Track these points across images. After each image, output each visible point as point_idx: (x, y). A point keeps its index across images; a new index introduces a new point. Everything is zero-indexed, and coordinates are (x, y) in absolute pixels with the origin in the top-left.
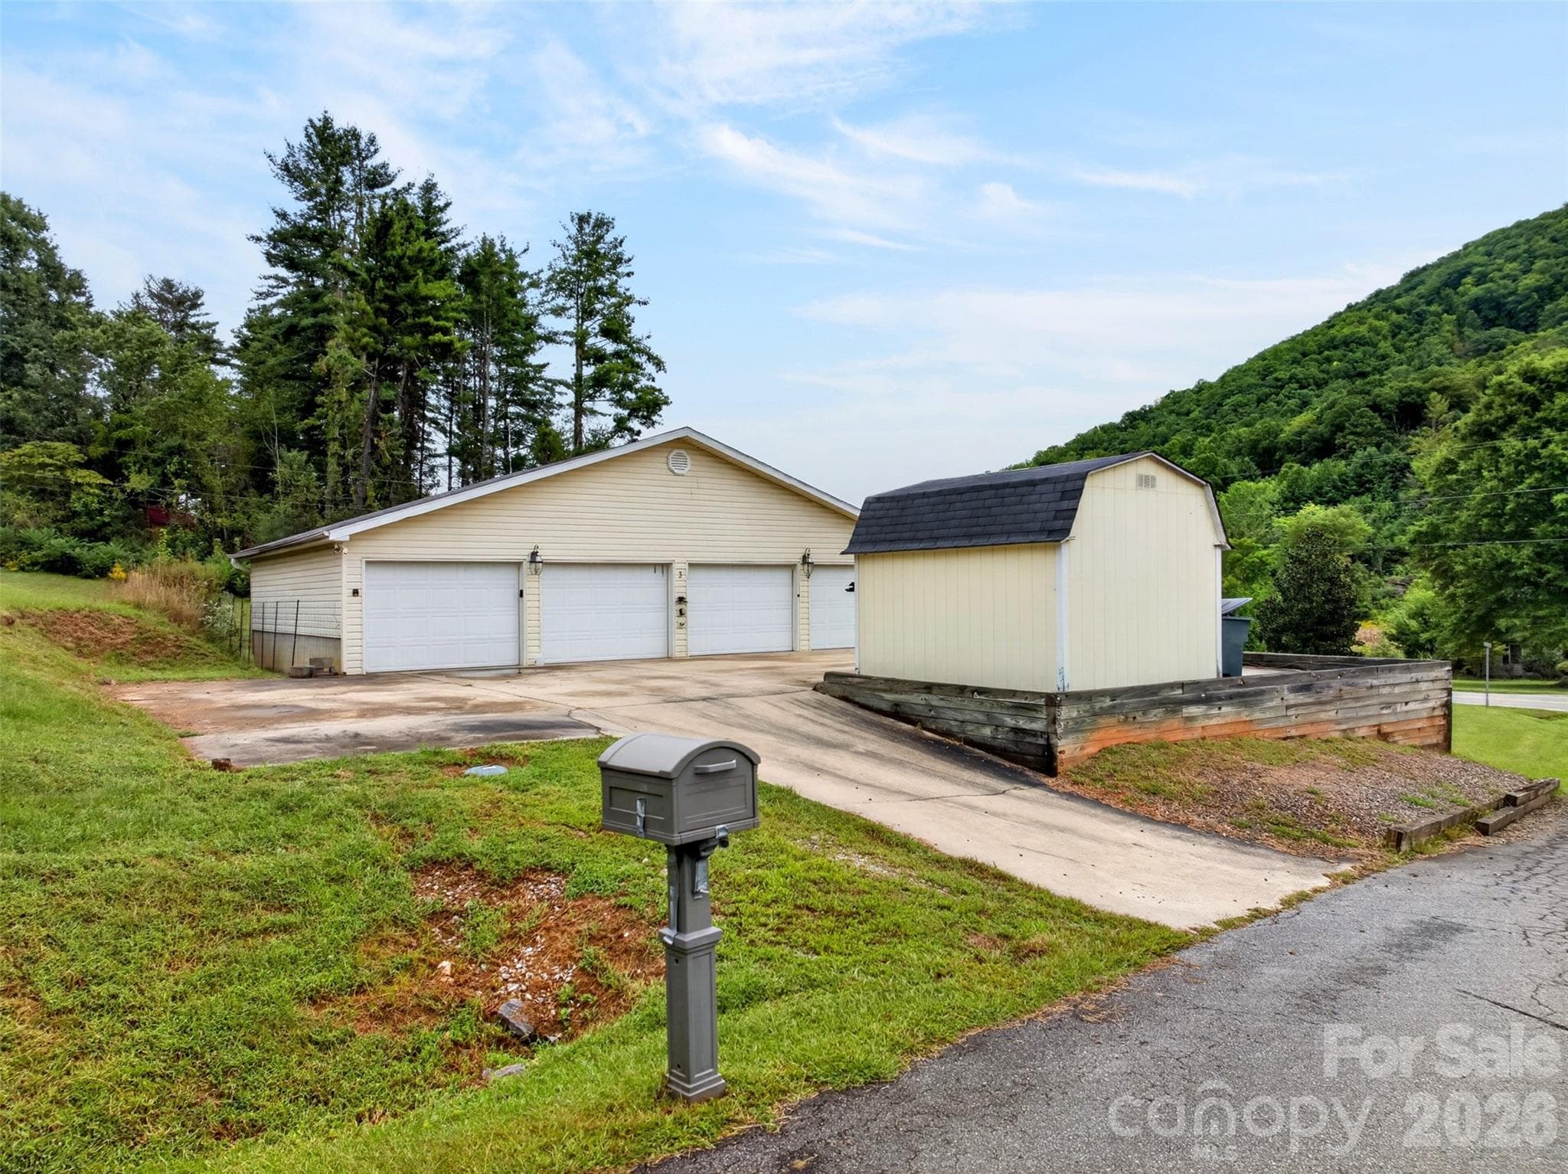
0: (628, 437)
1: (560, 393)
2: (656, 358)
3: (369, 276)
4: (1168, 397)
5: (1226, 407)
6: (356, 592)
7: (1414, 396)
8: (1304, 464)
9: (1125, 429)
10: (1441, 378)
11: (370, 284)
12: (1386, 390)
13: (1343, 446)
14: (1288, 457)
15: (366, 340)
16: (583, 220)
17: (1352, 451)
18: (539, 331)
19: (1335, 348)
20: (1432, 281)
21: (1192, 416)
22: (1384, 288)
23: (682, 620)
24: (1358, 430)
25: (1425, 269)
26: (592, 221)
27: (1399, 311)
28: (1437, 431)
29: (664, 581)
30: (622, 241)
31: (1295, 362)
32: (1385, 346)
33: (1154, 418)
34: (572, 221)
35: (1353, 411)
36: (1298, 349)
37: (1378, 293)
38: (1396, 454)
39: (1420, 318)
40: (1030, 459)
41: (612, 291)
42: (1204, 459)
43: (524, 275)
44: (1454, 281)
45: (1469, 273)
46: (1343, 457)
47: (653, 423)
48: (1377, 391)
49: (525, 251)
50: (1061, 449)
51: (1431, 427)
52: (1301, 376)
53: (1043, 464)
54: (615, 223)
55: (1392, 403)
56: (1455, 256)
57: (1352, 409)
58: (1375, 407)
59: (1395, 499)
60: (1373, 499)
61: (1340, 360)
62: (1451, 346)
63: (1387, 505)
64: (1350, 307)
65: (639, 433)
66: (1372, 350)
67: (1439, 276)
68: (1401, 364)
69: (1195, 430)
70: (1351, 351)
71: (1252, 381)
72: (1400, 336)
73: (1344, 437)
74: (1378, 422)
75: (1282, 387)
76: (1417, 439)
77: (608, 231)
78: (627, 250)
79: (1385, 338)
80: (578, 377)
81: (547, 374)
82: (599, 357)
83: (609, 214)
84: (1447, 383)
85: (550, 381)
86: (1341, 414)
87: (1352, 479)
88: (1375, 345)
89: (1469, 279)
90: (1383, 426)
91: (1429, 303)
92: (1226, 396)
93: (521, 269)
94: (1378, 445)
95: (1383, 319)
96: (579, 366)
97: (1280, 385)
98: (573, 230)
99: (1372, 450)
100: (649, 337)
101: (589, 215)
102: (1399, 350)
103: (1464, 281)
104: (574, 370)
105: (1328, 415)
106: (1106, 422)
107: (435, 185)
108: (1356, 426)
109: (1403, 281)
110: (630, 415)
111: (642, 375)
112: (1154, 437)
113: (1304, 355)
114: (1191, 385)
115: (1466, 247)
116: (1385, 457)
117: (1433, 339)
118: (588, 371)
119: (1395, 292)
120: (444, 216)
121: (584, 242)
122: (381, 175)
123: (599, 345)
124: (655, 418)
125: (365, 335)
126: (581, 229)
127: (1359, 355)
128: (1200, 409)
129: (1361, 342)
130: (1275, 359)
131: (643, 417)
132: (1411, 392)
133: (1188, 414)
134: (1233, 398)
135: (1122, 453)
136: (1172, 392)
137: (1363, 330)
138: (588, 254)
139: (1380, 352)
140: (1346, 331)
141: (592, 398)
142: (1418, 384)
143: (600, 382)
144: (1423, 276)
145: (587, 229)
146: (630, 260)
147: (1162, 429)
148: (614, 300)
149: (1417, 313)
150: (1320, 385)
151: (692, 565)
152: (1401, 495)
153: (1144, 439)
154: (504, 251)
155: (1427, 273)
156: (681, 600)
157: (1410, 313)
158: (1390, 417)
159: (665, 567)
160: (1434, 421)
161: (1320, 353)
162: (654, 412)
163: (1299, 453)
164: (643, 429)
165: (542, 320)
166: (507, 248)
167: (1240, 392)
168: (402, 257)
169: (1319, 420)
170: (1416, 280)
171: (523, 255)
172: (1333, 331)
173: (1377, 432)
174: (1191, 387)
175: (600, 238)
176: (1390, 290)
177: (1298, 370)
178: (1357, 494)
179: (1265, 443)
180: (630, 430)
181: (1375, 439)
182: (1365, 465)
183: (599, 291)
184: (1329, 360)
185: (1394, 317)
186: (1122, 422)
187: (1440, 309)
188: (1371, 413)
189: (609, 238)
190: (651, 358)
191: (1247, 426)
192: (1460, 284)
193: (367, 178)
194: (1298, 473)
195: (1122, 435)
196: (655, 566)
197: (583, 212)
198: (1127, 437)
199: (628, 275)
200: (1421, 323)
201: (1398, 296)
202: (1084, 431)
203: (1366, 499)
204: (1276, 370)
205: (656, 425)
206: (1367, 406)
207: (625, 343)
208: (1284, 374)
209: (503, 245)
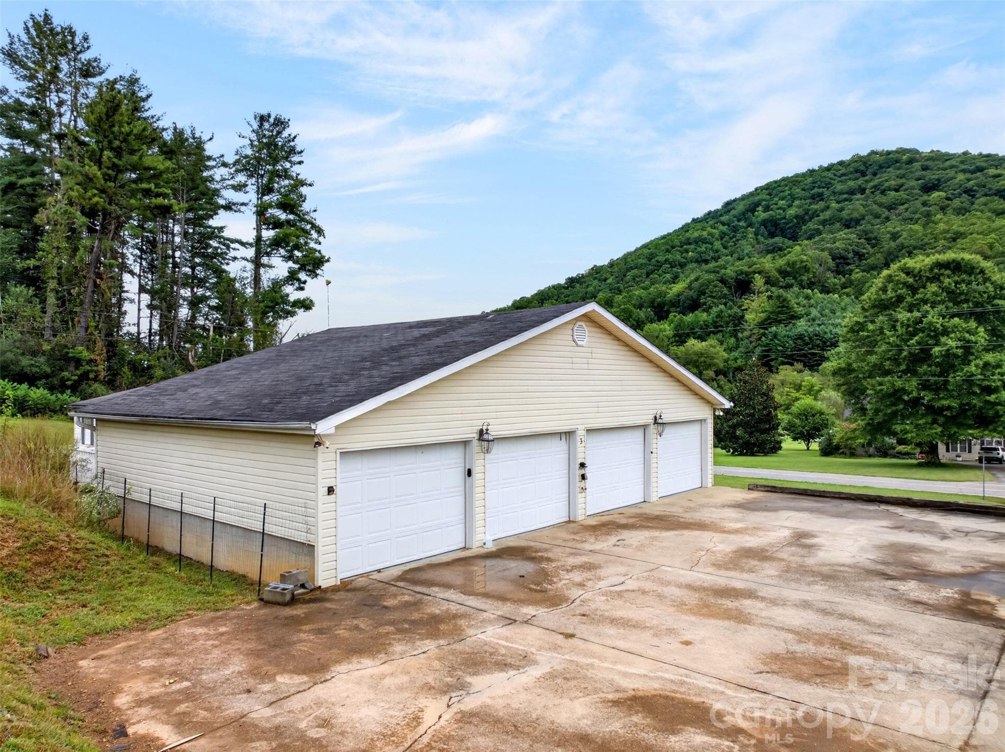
0: (297, 285)
1: (234, 249)
2: (318, 227)
3: (98, 146)
4: (592, 269)
5: (629, 277)
6: (331, 490)
7: (744, 276)
8: (684, 314)
9: (567, 288)
10: (758, 266)
11: (99, 153)
12: (728, 271)
13: (705, 304)
14: (672, 309)
15: (96, 199)
16: (263, 119)
17: (711, 307)
18: (221, 202)
19: (690, 244)
20: (740, 208)
21: (608, 281)
22: (713, 210)
23: (582, 484)
24: (714, 295)
25: (735, 200)
26: (272, 120)
27: (723, 224)
28: (758, 297)
29: (566, 448)
30: (295, 137)
31: (668, 251)
32: (718, 245)
33: (585, 282)
34: (255, 119)
35: (709, 282)
36: (668, 243)
37: (710, 213)
38: (735, 309)
39: (735, 229)
40: (510, 304)
41: (286, 174)
42: (624, 309)
43: (210, 158)
44: (752, 209)
45: (760, 205)
46: (704, 310)
47: (316, 275)
48: (723, 271)
49: (211, 139)
50: (528, 298)
51: (755, 294)
52: (671, 260)
53: (517, 308)
54: (290, 123)
55: (732, 279)
56: (752, 194)
57: (710, 282)
58: (723, 281)
59: (736, 337)
60: (723, 337)
61: (693, 252)
62: (753, 247)
63: (732, 340)
64: (694, 220)
65: (305, 282)
66: (710, 246)
67: (744, 205)
68: (727, 256)
69: (611, 290)
70: (699, 246)
71: (643, 261)
72: (725, 239)
73: (706, 299)
74: (725, 291)
75: (661, 266)
76: (747, 301)
77: (284, 128)
78: (299, 144)
79: (717, 239)
80: (259, 238)
81: (226, 234)
82: (277, 224)
83: (285, 116)
84: (761, 269)
85: (228, 239)
86: (702, 285)
87: (711, 324)
88: (712, 244)
89: (760, 208)
90: (728, 293)
91: (739, 221)
92: (628, 270)
93: (207, 153)
94: (725, 304)
95: (715, 228)
96: (258, 229)
97: (659, 265)
98: (255, 126)
99: (722, 307)
100: (315, 211)
101: (269, 116)
102: (725, 248)
103: (757, 209)
104: (254, 233)
105: (696, 285)
106: (556, 283)
107: (137, 80)
108: (712, 292)
109: (723, 207)
110: (299, 269)
111: (310, 239)
112: (586, 293)
113: (673, 247)
114: (606, 262)
115: (756, 189)
116: (729, 312)
117: (743, 242)
118: (268, 234)
119: (719, 213)
120: (147, 105)
121: (264, 136)
122: (94, 68)
123: (277, 214)
124: (318, 272)
125: (95, 195)
126: (261, 126)
127: (703, 249)
128: (613, 277)
129: (704, 241)
130: (656, 248)
131: (309, 271)
132: (742, 273)
133: (605, 280)
134: (632, 271)
135: (567, 302)
136: (595, 266)
137: (705, 233)
138: (268, 145)
139: (715, 247)
140: (696, 234)
141: (268, 254)
142: (746, 269)
143: (276, 243)
144: (734, 205)
145: (266, 125)
146: (302, 152)
147: (591, 289)
148: (287, 182)
149: (733, 226)
150: (682, 266)
151: (588, 431)
152: (740, 335)
153: (580, 295)
154: (194, 138)
155: (737, 202)
156: (582, 465)
157: (729, 226)
158: (730, 287)
159: (569, 434)
160: (756, 291)
161: (682, 247)
162: (318, 268)
163: (679, 307)
164: (308, 279)
165: (224, 193)
166: (197, 135)
167: (636, 268)
168: (128, 134)
169: (690, 287)
170: (731, 206)
171: (209, 142)
172: (687, 234)
173: (725, 296)
174: (606, 263)
175: (279, 133)
176: (717, 211)
177: (669, 256)
178: (714, 333)
179: (659, 300)
180: (299, 280)
181: (724, 301)
182: (718, 316)
183: (275, 174)
184: (687, 251)
185: (721, 227)
186: (566, 283)
187: (745, 225)
188: (720, 285)
189: (285, 134)
190: (314, 226)
191: (644, 289)
192: (755, 211)
193: (81, 69)
194: (681, 320)
195: (566, 292)
196: (560, 434)
197: (264, 112)
198: (569, 293)
199: (300, 163)
200: (735, 232)
201: (721, 215)
202: (542, 288)
203: (720, 336)
204: (657, 256)
205: (319, 277)
206: (718, 280)
207: (296, 215)
208: (661, 258)
209: (193, 134)
